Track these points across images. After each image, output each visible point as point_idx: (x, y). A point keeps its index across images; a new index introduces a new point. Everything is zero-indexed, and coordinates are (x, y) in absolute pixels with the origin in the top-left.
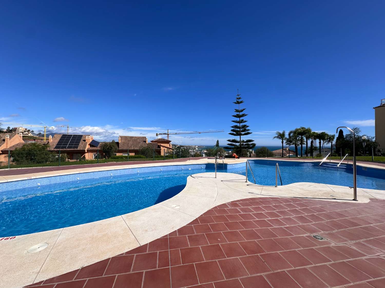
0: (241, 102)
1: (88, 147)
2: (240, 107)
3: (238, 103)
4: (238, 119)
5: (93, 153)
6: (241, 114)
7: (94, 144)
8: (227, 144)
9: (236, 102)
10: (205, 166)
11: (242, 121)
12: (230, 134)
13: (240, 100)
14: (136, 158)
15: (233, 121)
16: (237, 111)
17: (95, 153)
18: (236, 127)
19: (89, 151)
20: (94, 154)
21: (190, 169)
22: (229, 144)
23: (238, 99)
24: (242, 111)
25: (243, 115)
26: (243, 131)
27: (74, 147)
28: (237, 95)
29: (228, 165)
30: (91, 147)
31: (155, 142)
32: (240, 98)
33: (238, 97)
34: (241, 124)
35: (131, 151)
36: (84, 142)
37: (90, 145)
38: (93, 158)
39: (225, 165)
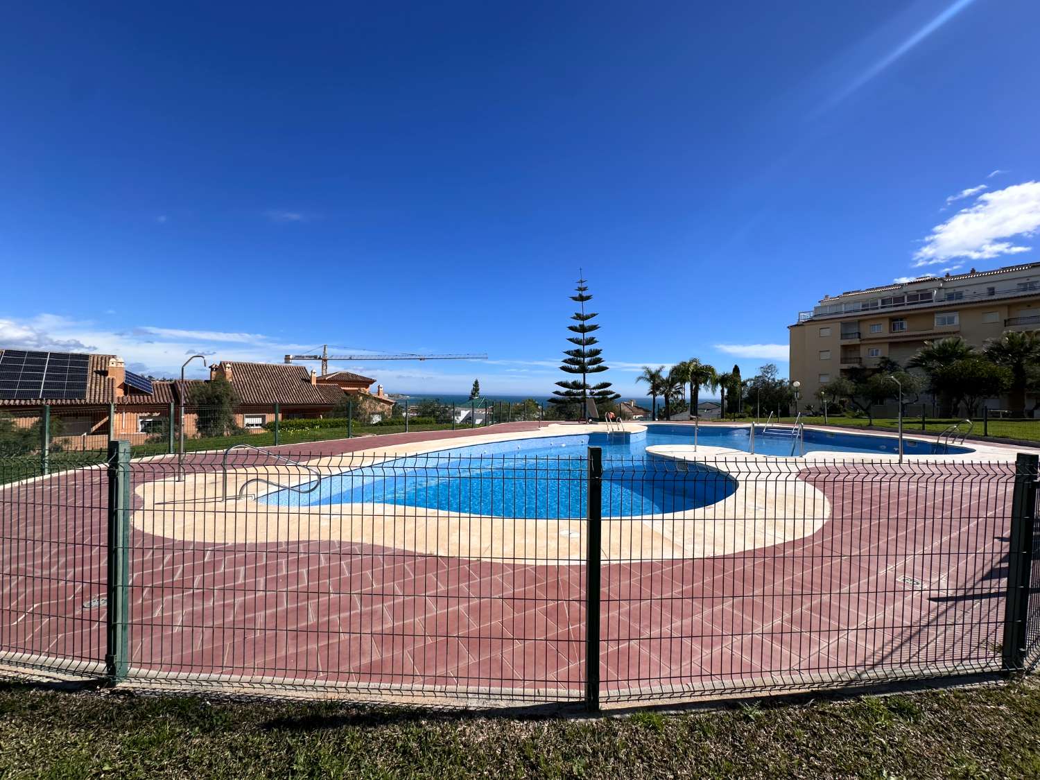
0: (588, 298)
1: (119, 393)
3: (582, 299)
4: (579, 336)
5: (140, 414)
6: (587, 323)
7: (135, 386)
8: (554, 393)
9: (577, 296)
11: (591, 341)
12: (563, 368)
13: (585, 294)
15: (570, 340)
16: (579, 317)
17: (146, 415)
18: (578, 353)
19: (121, 408)
20: (141, 418)
22: (557, 393)
23: (580, 289)
24: (587, 318)
25: (594, 328)
26: (591, 363)
27: (71, 396)
28: (579, 280)
30: (125, 394)
31: (329, 381)
32: (585, 289)
33: (580, 285)
34: (587, 349)
35: (271, 408)
36: (102, 377)
37: (124, 387)
38: (137, 429)
39: (627, 435)
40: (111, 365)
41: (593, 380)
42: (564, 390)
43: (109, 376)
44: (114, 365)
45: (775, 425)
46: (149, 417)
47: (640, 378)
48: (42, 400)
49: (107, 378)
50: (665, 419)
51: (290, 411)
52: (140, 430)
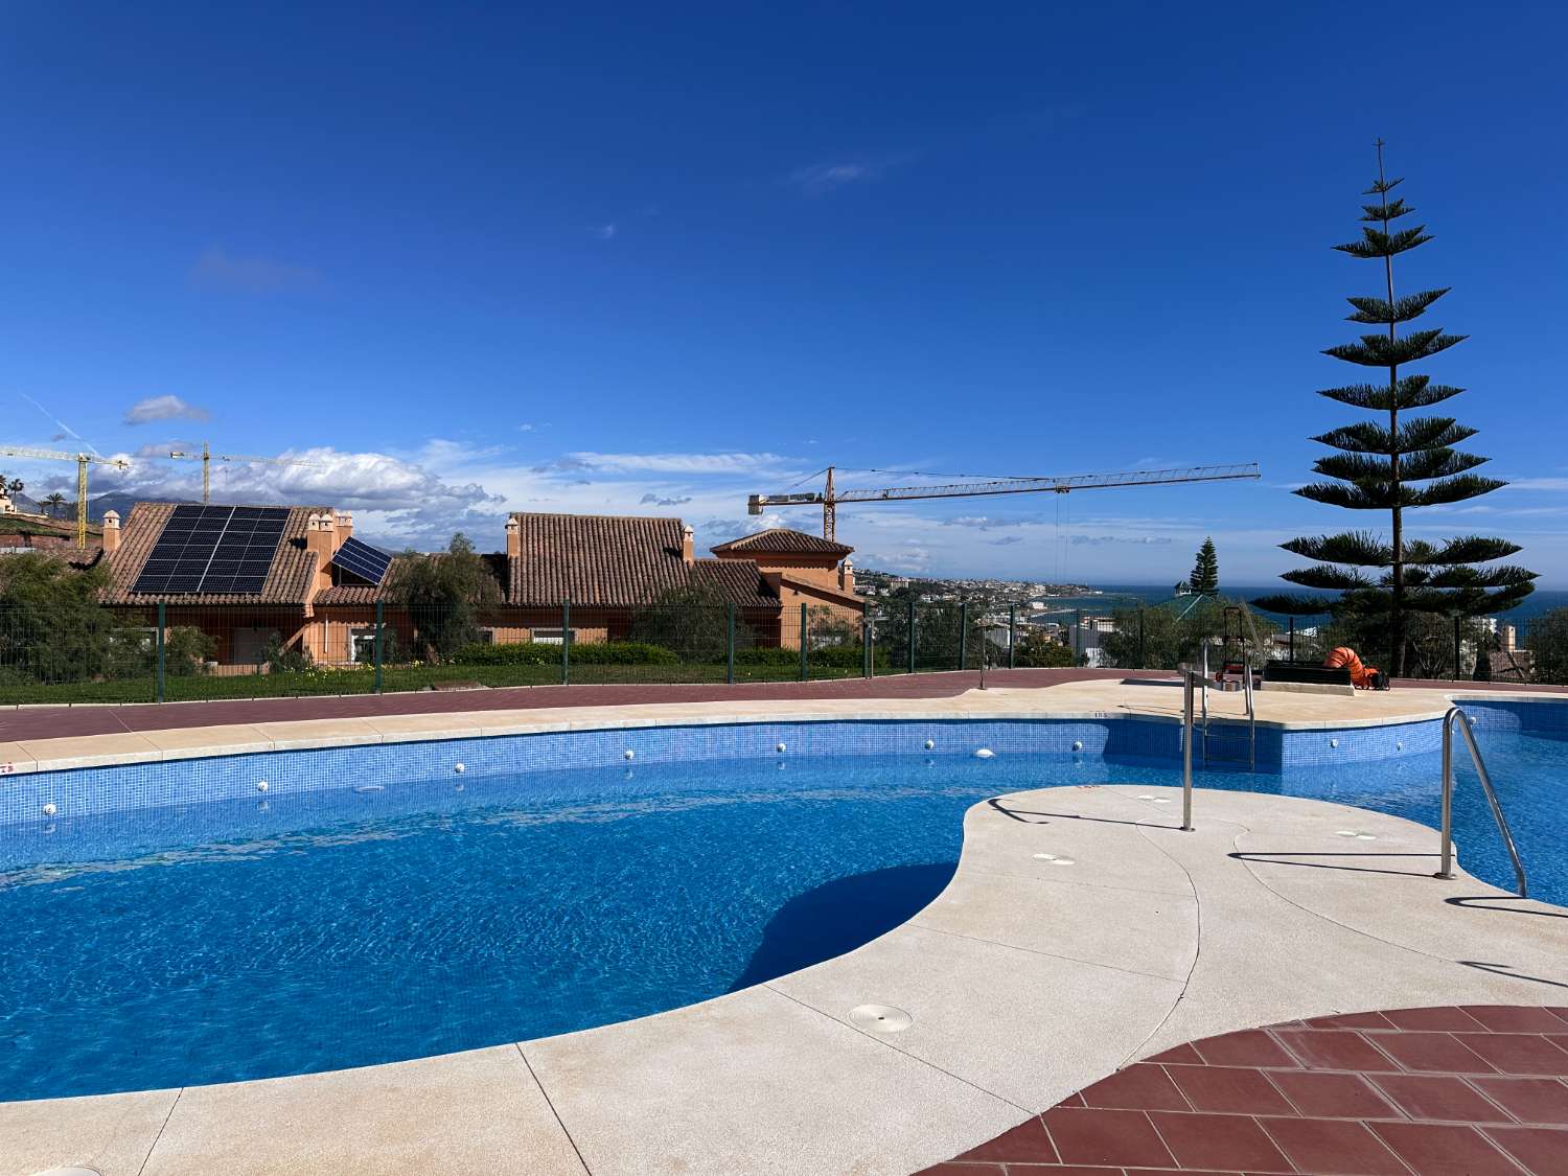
0: (1408, 241)
1: (321, 582)
2: (1396, 279)
3: (1380, 247)
4: (1377, 378)
5: (353, 625)
6: (1404, 332)
7: (351, 568)
8: (1280, 576)
9: (1361, 239)
10: (1103, 732)
11: (1416, 391)
12: (1308, 493)
13: (1393, 228)
14: (616, 659)
15: (1335, 394)
16: (1369, 311)
17: (362, 626)
18: (1362, 437)
19: (327, 611)
20: (354, 632)
21: (985, 753)
22: (1294, 576)
23: (1377, 215)
24: (1413, 310)
25: (1421, 346)
26: (1419, 472)
27: (242, 587)
29: (1287, 739)
30: (335, 583)
31: (739, 553)
32: (1395, 211)
33: (1377, 201)
34: (1407, 417)
35: (586, 616)
36: (299, 550)
37: (332, 570)
38: (349, 654)
40: (310, 527)
43: (309, 549)
44: (317, 528)
46: (368, 631)
48: (199, 594)
49: (305, 552)
52: (353, 659)
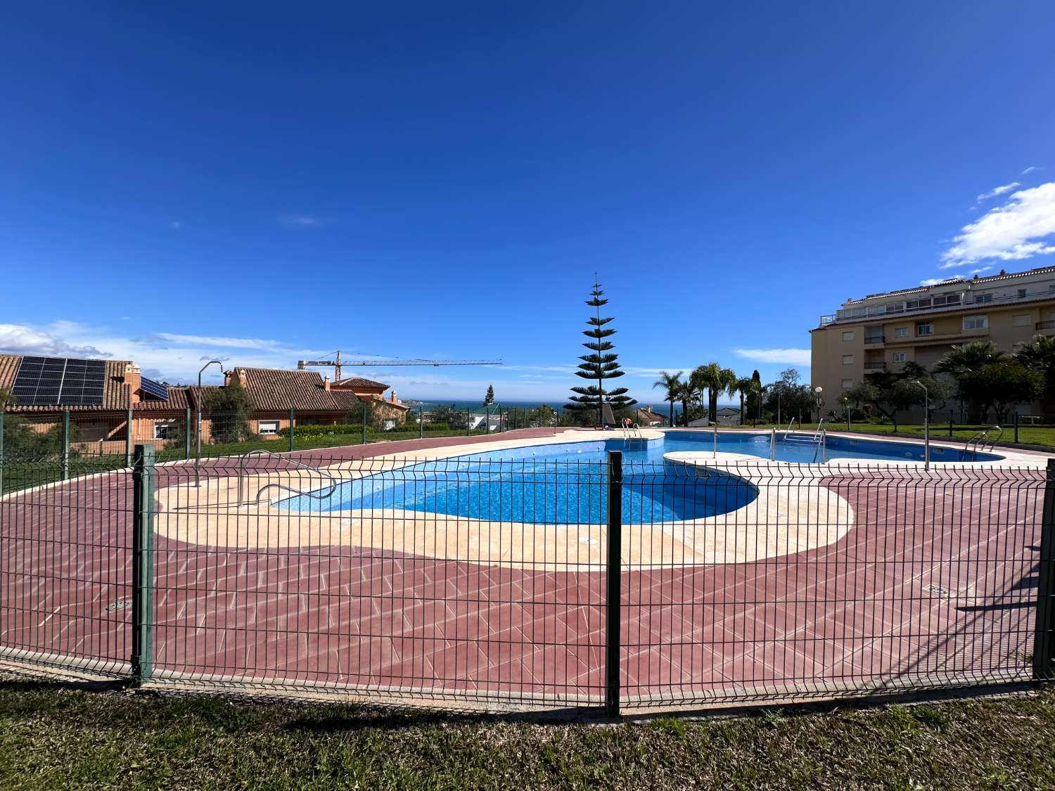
0: (604, 302)
1: (135, 399)
2: (602, 313)
3: (597, 303)
4: (595, 341)
5: (155, 420)
6: (603, 328)
7: (150, 391)
8: (570, 398)
9: (592, 300)
11: (607, 346)
12: (579, 374)
13: (600, 298)
15: (586, 345)
16: (594, 321)
17: (160, 421)
18: (594, 358)
19: (139, 414)
20: (156, 424)
22: (573, 398)
23: (596, 294)
24: (605, 322)
25: (610, 332)
26: (607, 368)
27: (88, 401)
28: (594, 284)
30: (141, 400)
31: (342, 387)
32: (600, 293)
33: (595, 289)
34: (603, 354)
35: (285, 414)
36: (119, 383)
37: (140, 393)
38: (153, 435)
39: (645, 441)
40: (127, 371)
41: (609, 385)
42: (579, 395)
43: (125, 382)
44: (130, 371)
45: (796, 432)
46: (165, 423)
47: (657, 384)
48: (59, 406)
49: (123, 384)
50: (683, 425)
51: (304, 417)
52: (155, 436)
